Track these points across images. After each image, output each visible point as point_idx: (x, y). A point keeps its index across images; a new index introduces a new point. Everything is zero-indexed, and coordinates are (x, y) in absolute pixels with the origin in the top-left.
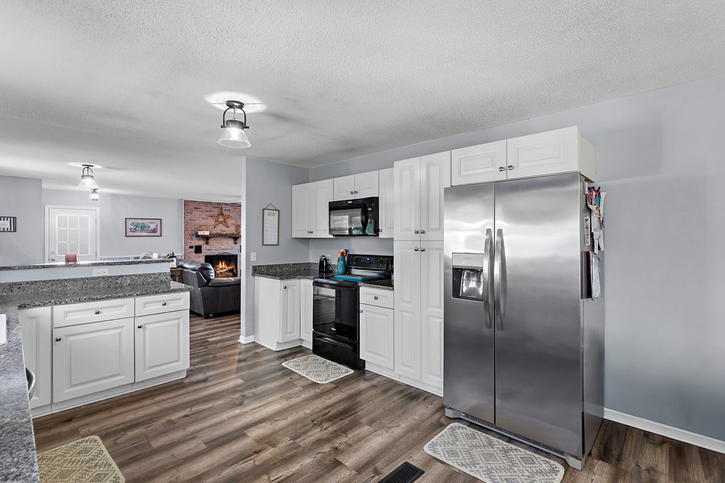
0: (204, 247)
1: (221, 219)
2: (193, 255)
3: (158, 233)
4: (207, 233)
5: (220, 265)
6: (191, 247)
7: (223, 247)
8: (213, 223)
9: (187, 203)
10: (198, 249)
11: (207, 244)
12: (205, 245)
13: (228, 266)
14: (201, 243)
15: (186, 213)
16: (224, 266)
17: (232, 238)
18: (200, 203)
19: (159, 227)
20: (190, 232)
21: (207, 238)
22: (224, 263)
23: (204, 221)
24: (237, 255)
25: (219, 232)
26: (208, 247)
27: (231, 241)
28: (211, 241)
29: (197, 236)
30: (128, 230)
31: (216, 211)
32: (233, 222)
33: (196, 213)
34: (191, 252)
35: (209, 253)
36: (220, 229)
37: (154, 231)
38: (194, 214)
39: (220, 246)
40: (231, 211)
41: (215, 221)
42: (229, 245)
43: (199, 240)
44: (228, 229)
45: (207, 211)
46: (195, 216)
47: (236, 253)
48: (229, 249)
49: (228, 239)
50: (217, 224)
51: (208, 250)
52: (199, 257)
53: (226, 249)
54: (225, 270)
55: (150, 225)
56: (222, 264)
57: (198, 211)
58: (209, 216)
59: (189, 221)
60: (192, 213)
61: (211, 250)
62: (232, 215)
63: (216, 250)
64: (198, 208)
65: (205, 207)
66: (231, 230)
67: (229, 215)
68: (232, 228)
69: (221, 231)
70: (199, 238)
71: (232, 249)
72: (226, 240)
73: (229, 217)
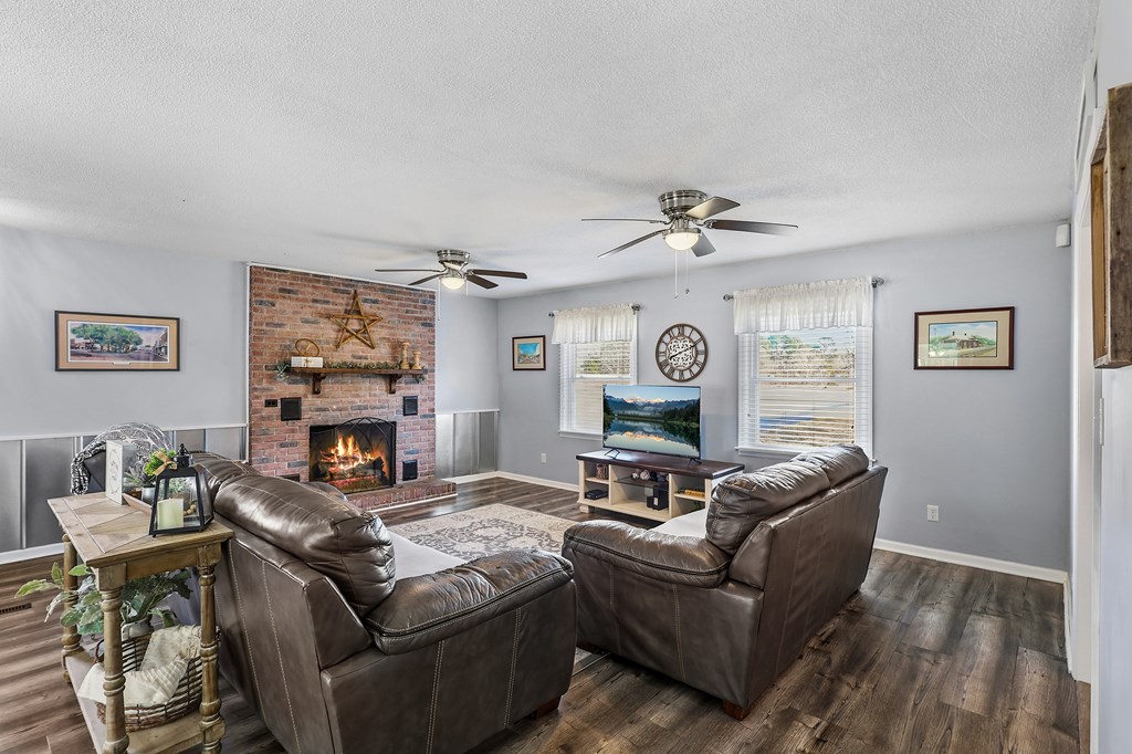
0: (309, 403)
1: (354, 325)
2: (278, 427)
3: (169, 361)
4: (316, 363)
5: (340, 447)
6: (270, 403)
7: (358, 402)
8: (333, 335)
9: (258, 275)
10: (291, 409)
11: (316, 392)
12: (310, 397)
13: (363, 450)
14: (299, 390)
15: (257, 302)
16: (350, 451)
17: (384, 376)
18: (296, 276)
19: (171, 344)
20: (266, 358)
21: (315, 378)
22: (350, 441)
23: (308, 329)
24: (395, 423)
25: (349, 359)
26: (319, 402)
27: (379, 387)
28: (328, 386)
29: (289, 370)
30: (65, 350)
31: (340, 303)
32: (384, 333)
33: (285, 306)
34: (269, 418)
35: (319, 419)
36: (351, 351)
37: (157, 354)
38: (277, 306)
39: (350, 399)
40: (381, 306)
41: (339, 331)
42: (375, 395)
43: (295, 382)
44: (370, 353)
45: (315, 301)
46: (283, 312)
47: (390, 419)
48: (374, 408)
49: (373, 380)
50: (345, 334)
51: (318, 410)
52: (293, 431)
53: (366, 408)
54: (356, 464)
55: (143, 335)
56: (346, 446)
57: (290, 298)
58: (321, 315)
59: (264, 327)
60: (274, 305)
61: (325, 410)
62: (383, 314)
63: (340, 410)
64: (289, 291)
65: (310, 290)
66: (381, 355)
67: (375, 315)
68: (383, 351)
69: (354, 357)
70: (293, 378)
71: (382, 407)
72: (368, 383)
73: (376, 319)
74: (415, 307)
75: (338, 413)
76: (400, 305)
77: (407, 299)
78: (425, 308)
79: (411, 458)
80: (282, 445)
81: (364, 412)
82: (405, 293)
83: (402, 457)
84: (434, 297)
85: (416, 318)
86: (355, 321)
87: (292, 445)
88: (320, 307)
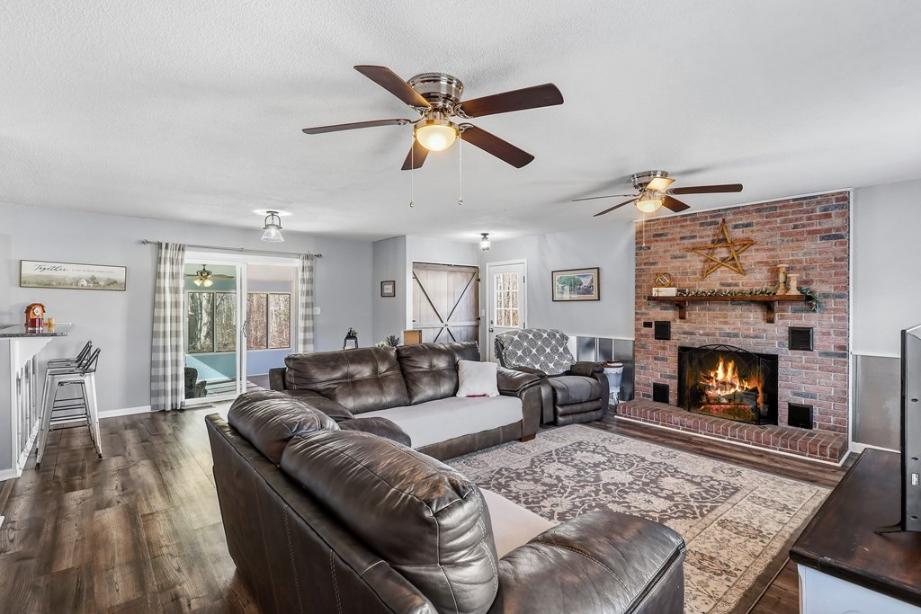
0: (677, 326)
1: (722, 253)
2: (652, 343)
3: (595, 294)
4: (671, 292)
5: (720, 371)
6: (647, 325)
7: (727, 329)
8: (699, 265)
9: (639, 228)
10: (663, 331)
11: (682, 318)
12: (678, 321)
13: (742, 377)
14: (668, 315)
15: (640, 248)
16: (729, 377)
17: (759, 303)
18: (665, 221)
20: (645, 290)
21: (680, 304)
22: (731, 366)
23: (677, 263)
24: (775, 356)
25: (717, 287)
26: (686, 327)
27: (755, 316)
28: (695, 312)
29: (650, 299)
30: (555, 291)
31: (708, 234)
32: (762, 256)
33: (659, 247)
34: (646, 335)
35: (688, 342)
36: (718, 280)
37: (588, 291)
38: (652, 249)
39: (718, 326)
40: (755, 228)
41: (706, 261)
42: (747, 323)
43: (665, 309)
44: (742, 280)
45: (682, 238)
46: (656, 252)
47: (770, 351)
48: (746, 337)
49: (745, 307)
50: (710, 267)
51: (685, 333)
52: (664, 348)
53: (736, 335)
54: (733, 391)
55: (583, 280)
56: (725, 371)
57: (662, 241)
58: (688, 250)
59: (643, 267)
60: (649, 248)
61: (692, 334)
62: (759, 236)
63: (707, 335)
64: (661, 235)
65: (679, 230)
66: (756, 280)
67: (748, 239)
68: (758, 276)
69: (722, 285)
70: (664, 305)
71: (756, 337)
72: (739, 310)
73: (747, 244)
74: (809, 219)
75: (706, 338)
76: (785, 221)
77: (794, 213)
78: (829, 216)
79: (803, 401)
80: (656, 359)
81: (734, 339)
82: (792, 206)
83: (786, 396)
84: (846, 199)
85: (810, 233)
86: (724, 250)
87: (663, 359)
88: (687, 243)
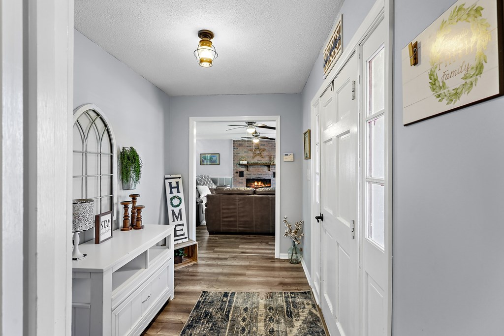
0: (246, 173)
1: (258, 152)
2: (239, 178)
3: (218, 163)
4: (245, 162)
6: (237, 172)
7: (259, 173)
8: (252, 155)
9: (235, 142)
10: (241, 174)
11: (247, 170)
14: (243, 169)
15: (234, 148)
17: (267, 166)
18: (243, 141)
19: (218, 159)
20: (236, 162)
21: (247, 166)
23: (246, 154)
24: (270, 180)
25: (257, 161)
26: (248, 172)
27: (266, 169)
28: (251, 168)
29: (240, 164)
32: (267, 154)
34: (236, 176)
35: (249, 177)
36: (257, 159)
37: (216, 161)
39: (257, 172)
40: (266, 146)
42: (264, 171)
44: (263, 159)
46: (240, 150)
47: (269, 178)
50: (255, 155)
51: (248, 175)
52: (242, 180)
53: (261, 175)
55: (213, 157)
57: (241, 147)
58: (249, 150)
59: (235, 154)
60: (237, 149)
61: (250, 175)
62: (266, 148)
63: (254, 175)
64: (241, 145)
65: (246, 144)
66: (266, 160)
70: (242, 166)
71: (266, 175)
72: (262, 168)
73: (264, 150)
80: (239, 183)
87: (242, 183)
88: (248, 148)
